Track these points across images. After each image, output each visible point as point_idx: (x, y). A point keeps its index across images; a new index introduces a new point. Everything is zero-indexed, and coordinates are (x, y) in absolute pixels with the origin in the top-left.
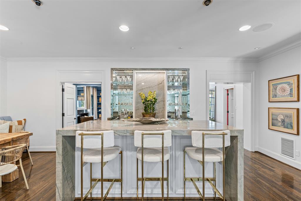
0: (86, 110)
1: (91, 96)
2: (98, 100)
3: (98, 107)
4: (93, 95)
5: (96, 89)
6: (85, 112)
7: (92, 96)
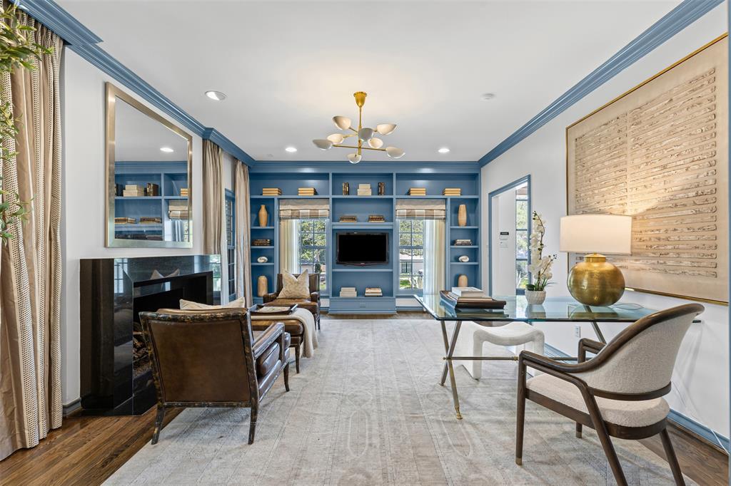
0: (204, 260)
1: (227, 197)
2: (255, 216)
3: (252, 244)
4: (234, 193)
5: (246, 169)
6: (197, 270)
7: (231, 199)
